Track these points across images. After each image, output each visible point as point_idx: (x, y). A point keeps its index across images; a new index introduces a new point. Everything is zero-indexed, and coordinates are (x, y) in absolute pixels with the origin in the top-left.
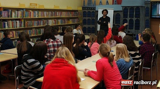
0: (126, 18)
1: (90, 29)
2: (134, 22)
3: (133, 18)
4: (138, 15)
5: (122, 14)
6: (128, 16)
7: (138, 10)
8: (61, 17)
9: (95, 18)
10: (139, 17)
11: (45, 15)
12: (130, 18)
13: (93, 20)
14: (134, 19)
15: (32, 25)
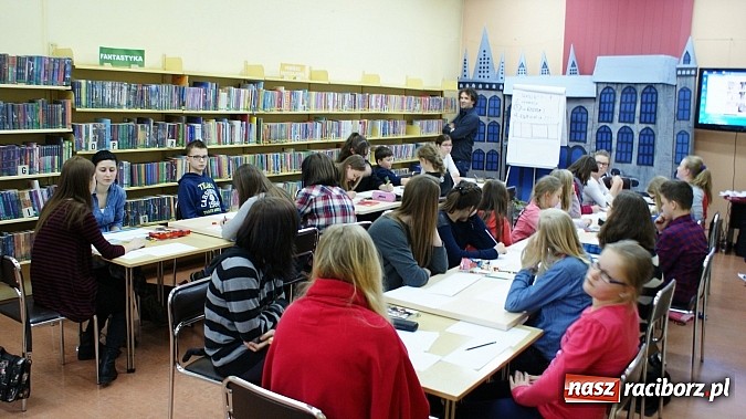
0: (608, 124)
1: (481, 156)
2: (636, 137)
3: (633, 122)
4: (650, 115)
5: (593, 110)
6: (616, 117)
7: (650, 96)
8: (386, 112)
9: (499, 120)
10: (654, 123)
11: (331, 104)
12: (623, 125)
13: (494, 124)
14: (637, 128)
15: (286, 138)
